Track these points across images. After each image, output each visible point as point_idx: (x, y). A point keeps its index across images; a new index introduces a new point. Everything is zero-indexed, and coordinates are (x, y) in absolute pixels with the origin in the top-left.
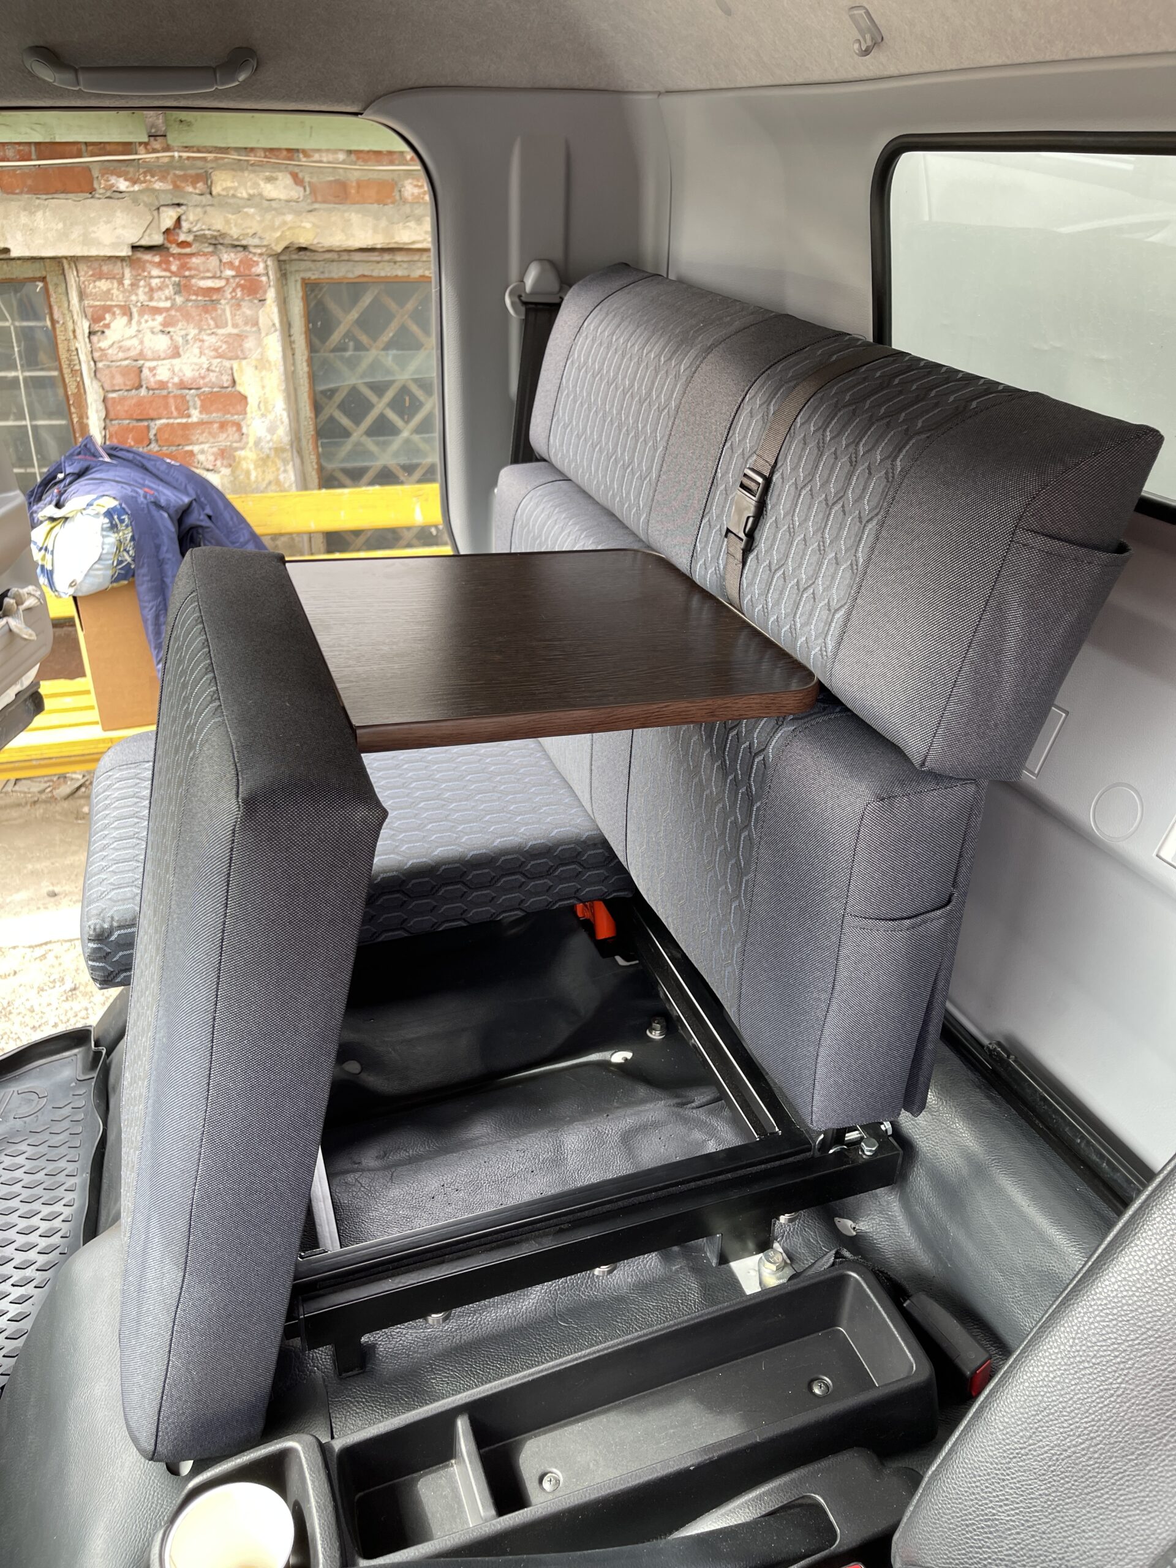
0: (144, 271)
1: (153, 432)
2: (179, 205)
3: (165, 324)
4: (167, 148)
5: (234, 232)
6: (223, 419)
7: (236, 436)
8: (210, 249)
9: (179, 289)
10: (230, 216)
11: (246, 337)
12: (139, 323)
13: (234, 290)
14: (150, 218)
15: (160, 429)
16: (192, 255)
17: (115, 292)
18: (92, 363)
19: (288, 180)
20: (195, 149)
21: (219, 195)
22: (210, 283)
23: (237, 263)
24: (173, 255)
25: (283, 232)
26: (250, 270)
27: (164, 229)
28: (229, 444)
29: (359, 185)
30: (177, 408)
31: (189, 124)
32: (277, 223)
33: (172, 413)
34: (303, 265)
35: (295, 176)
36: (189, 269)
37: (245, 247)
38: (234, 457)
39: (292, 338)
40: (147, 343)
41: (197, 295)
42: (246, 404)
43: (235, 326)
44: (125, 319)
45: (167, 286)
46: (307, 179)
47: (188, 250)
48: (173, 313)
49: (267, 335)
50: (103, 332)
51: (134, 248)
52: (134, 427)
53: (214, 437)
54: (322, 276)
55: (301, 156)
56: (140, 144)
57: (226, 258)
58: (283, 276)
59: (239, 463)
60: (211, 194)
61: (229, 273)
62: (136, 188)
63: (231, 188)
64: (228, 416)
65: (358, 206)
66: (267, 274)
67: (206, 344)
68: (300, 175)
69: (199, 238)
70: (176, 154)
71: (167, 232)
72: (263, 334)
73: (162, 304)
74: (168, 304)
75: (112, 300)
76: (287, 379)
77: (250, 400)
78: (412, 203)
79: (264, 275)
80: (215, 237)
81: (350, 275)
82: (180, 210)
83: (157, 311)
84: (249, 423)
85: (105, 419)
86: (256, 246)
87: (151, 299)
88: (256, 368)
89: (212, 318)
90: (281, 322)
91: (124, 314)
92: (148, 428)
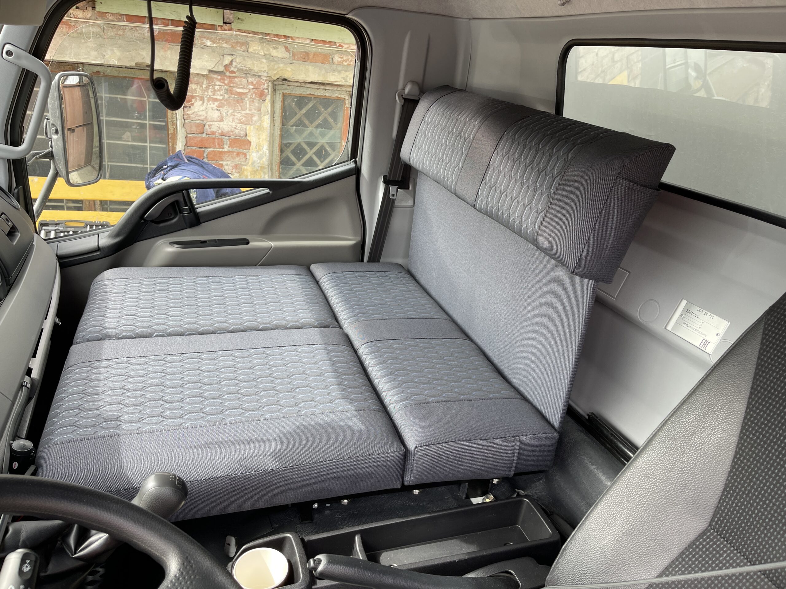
0: (213, 82)
1: (206, 154)
2: (232, 55)
3: (219, 106)
4: (231, 30)
5: (256, 69)
6: (238, 151)
7: (244, 160)
8: (244, 75)
9: (227, 91)
10: (255, 62)
11: (255, 116)
12: (207, 104)
13: (252, 95)
14: (219, 59)
15: (209, 153)
16: (236, 77)
17: (198, 90)
18: (183, 120)
19: (284, 49)
20: (243, 31)
21: (251, 52)
22: (241, 90)
23: (255, 83)
24: (226, 76)
25: (278, 71)
26: (260, 86)
27: (225, 65)
28: (240, 162)
29: (315, 54)
30: (218, 144)
31: (242, 20)
32: (276, 67)
33: (216, 146)
34: (284, 87)
35: (286, 48)
36: (233, 83)
37: (259, 76)
38: (242, 169)
39: (275, 119)
40: (209, 113)
41: (235, 95)
42: (250, 145)
43: (250, 110)
44: (201, 102)
45: (222, 90)
46: (292, 50)
47: (234, 75)
48: (223, 102)
49: (264, 115)
50: (190, 107)
51: (211, 71)
52: (197, 150)
53: (233, 159)
54: (292, 93)
55: (290, 39)
56: (219, 26)
57: (250, 80)
58: (274, 90)
59: (243, 171)
60: (248, 51)
61: (251, 87)
62: (215, 45)
63: (257, 50)
64: (241, 150)
65: (312, 63)
66: (268, 89)
67: (236, 117)
68: (289, 47)
69: (240, 70)
70: (234, 32)
71: (226, 66)
72: (262, 115)
73: (218, 97)
74: (221, 98)
75: (196, 93)
76: (270, 136)
77: (252, 144)
78: (337, 65)
79: (266, 89)
80: (247, 70)
81: (304, 93)
82: (233, 57)
83: (216, 100)
84: (250, 154)
85: (185, 146)
86: (265, 76)
87: (214, 95)
88: (257, 129)
89: (240, 106)
90: (271, 110)
91: (201, 100)
92: (204, 151)
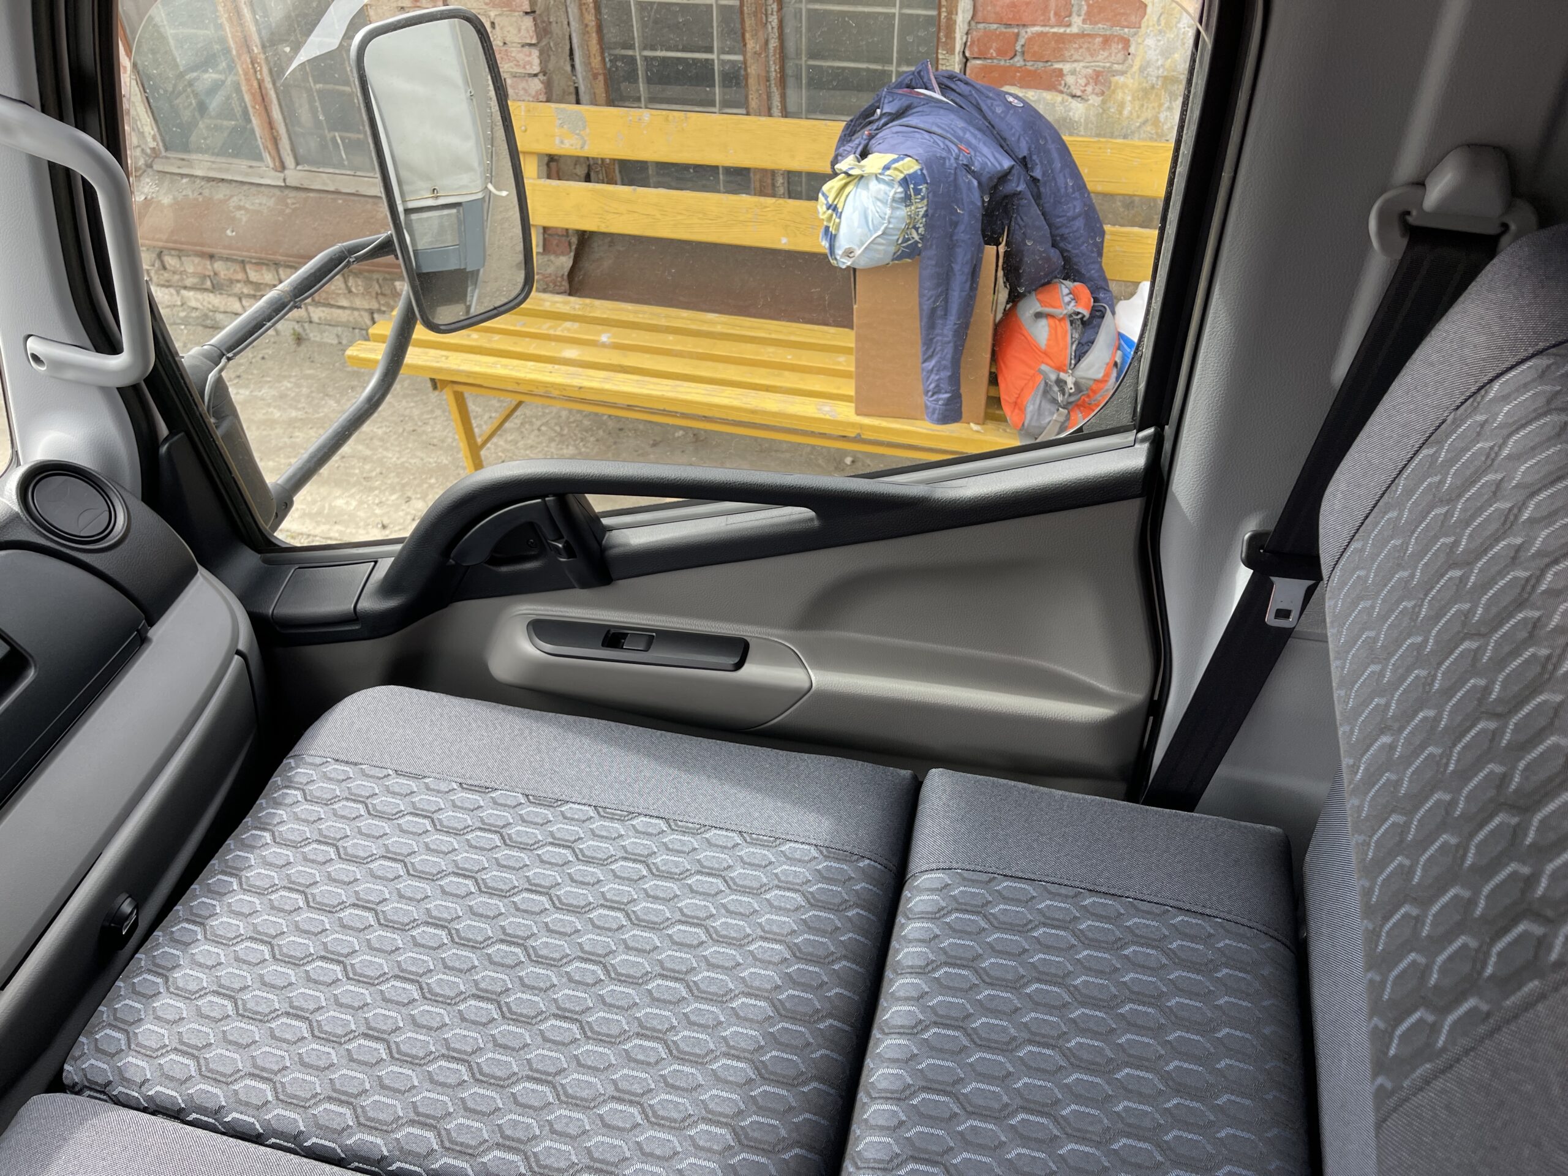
1: (1022, 41)
6: (1108, 33)
7: (1120, 56)
28: (1108, 65)
30: (1056, 14)
33: (1049, 19)
38: (1110, 83)
42: (1144, 14)
52: (1001, 33)
53: (1092, 55)
59: (1114, 92)
64: (1117, 30)
77: (1149, 10)
84: (1140, 41)
85: (969, 23)
92: (1017, 35)
